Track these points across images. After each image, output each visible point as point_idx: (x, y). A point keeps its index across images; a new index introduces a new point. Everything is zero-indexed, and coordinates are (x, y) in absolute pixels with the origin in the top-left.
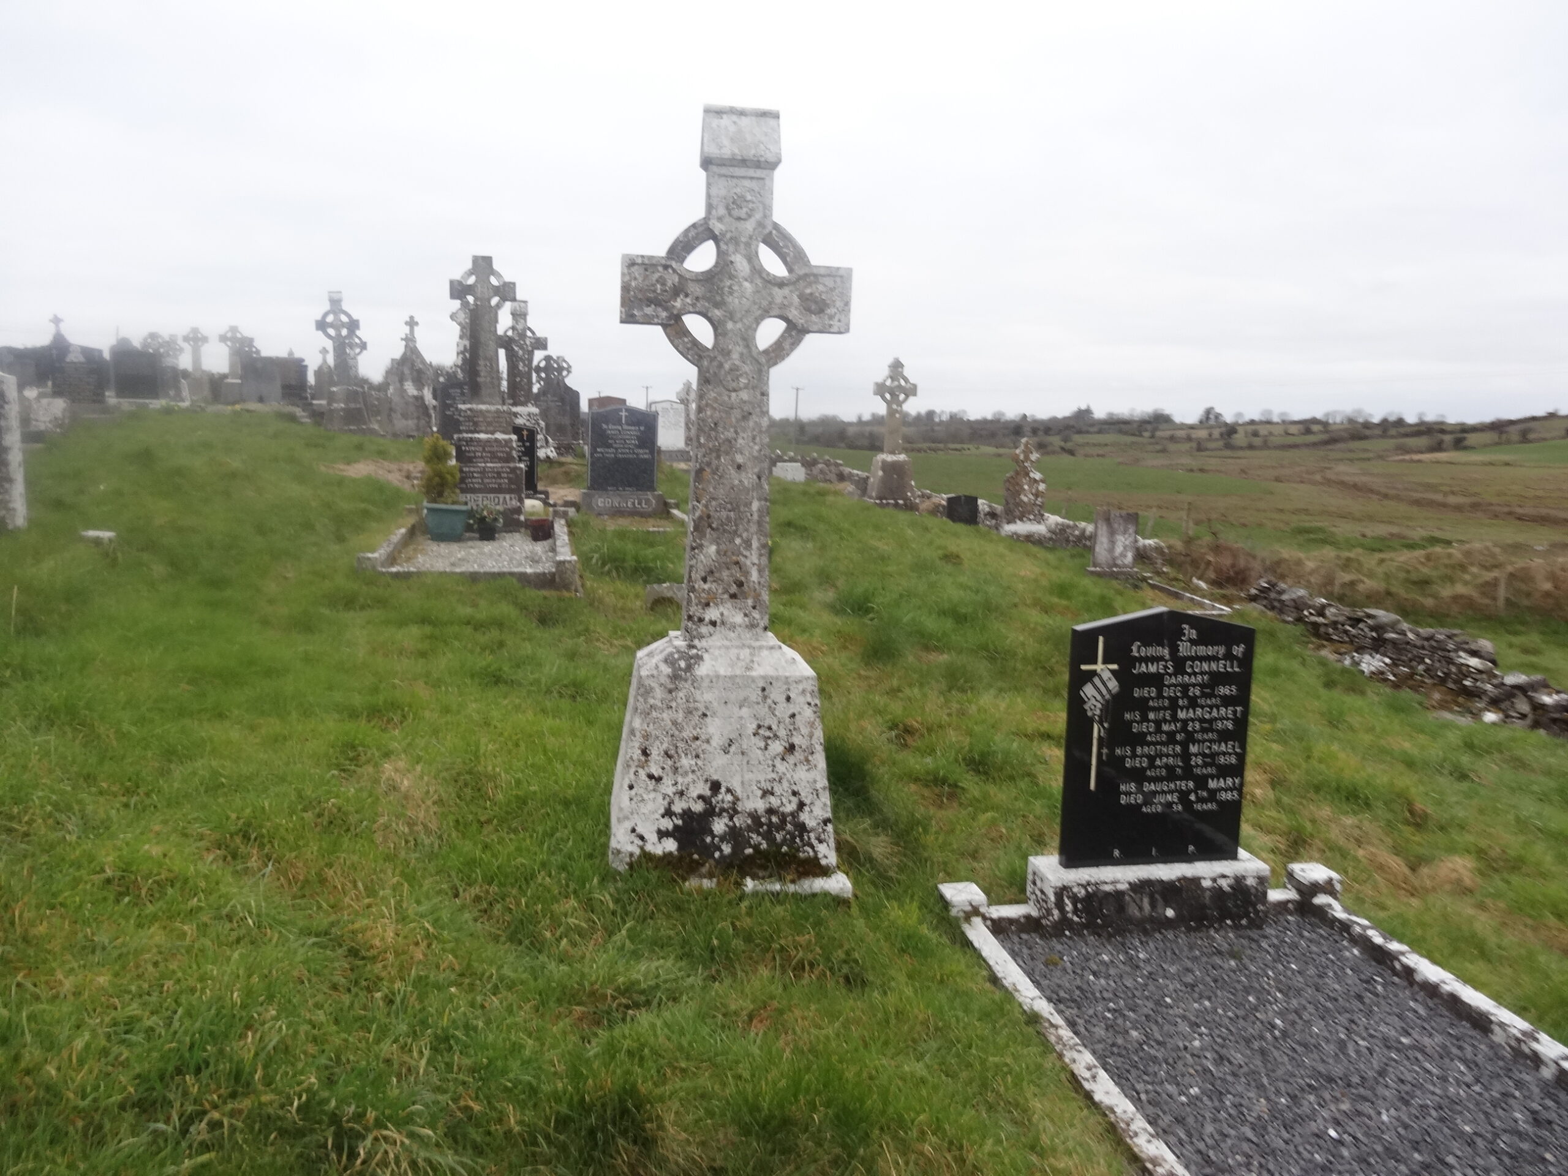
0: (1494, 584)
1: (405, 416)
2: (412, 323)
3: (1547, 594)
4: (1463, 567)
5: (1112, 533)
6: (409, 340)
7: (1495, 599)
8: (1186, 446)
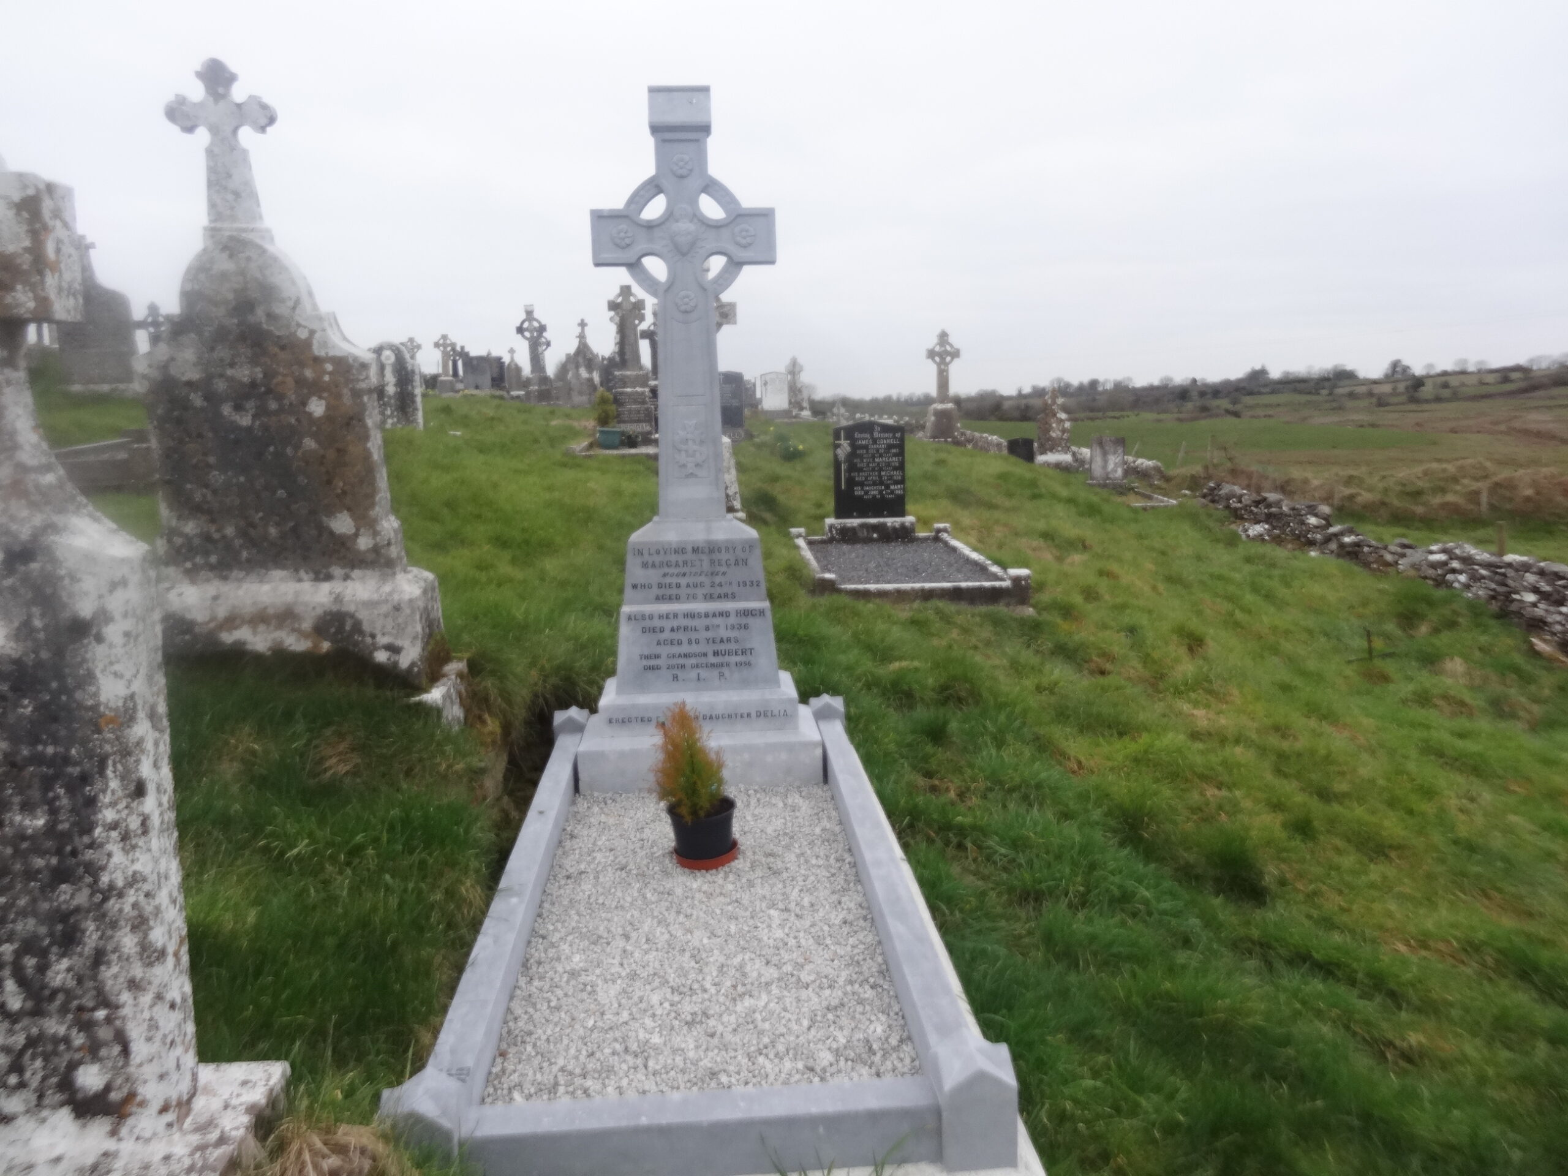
0: (1477, 493)
1: (581, 393)
2: (583, 324)
3: (1528, 499)
4: (1455, 480)
5: (1105, 454)
6: (582, 337)
7: (1478, 504)
8: (1365, 403)
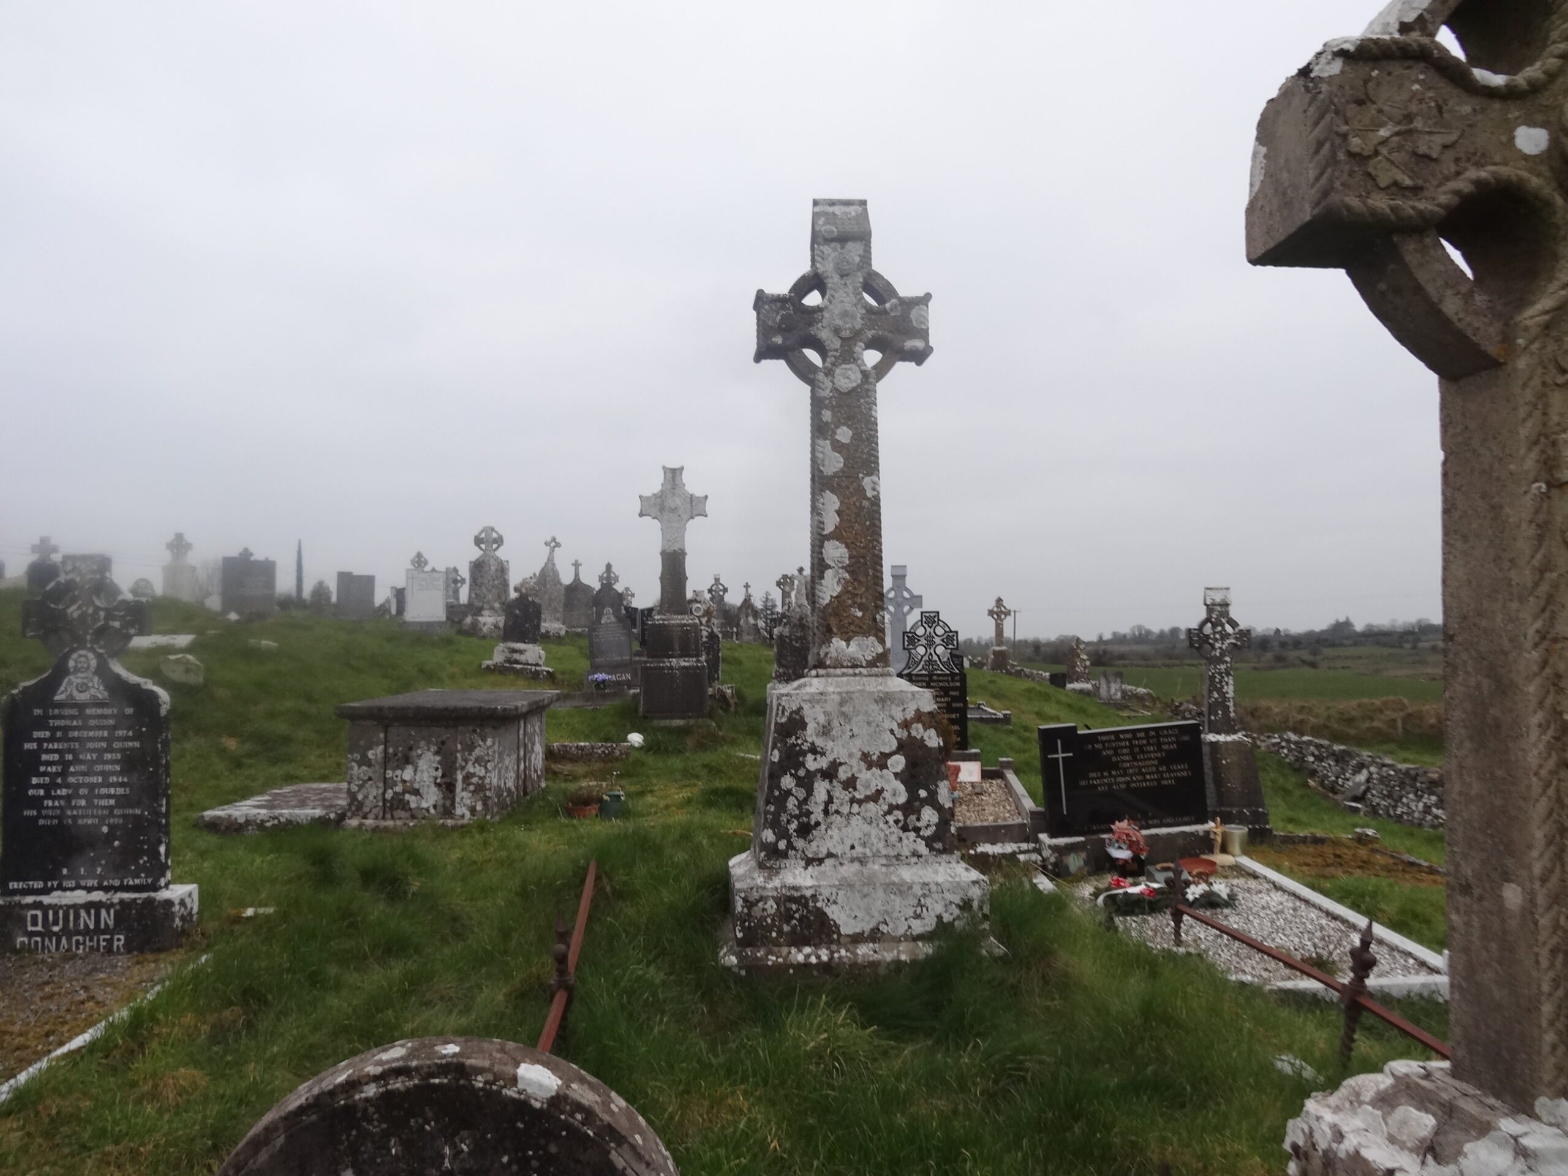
0: (1394, 721)
1: (748, 634)
2: (747, 586)
3: (1432, 726)
4: (1381, 711)
5: (1108, 682)
7: (1396, 729)
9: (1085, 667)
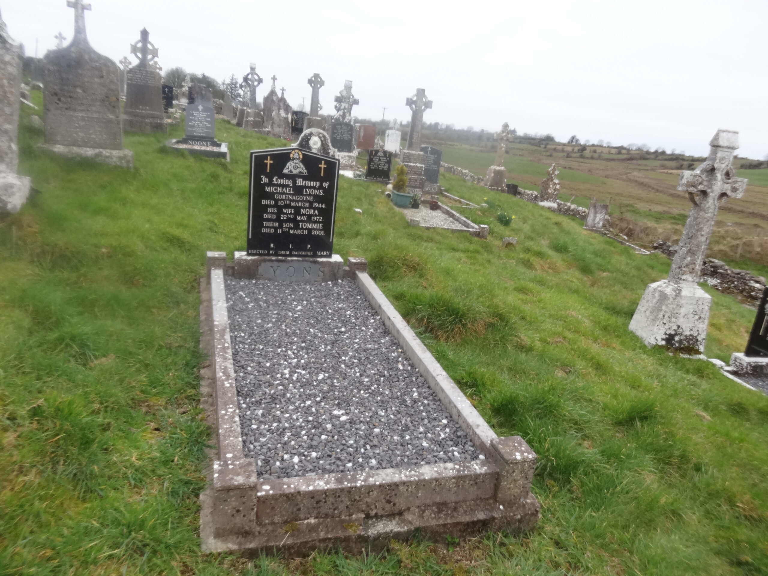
0: (737, 246)
1: (279, 126)
2: (274, 79)
4: (724, 238)
5: (596, 213)
8: (561, 154)
9: (555, 190)
